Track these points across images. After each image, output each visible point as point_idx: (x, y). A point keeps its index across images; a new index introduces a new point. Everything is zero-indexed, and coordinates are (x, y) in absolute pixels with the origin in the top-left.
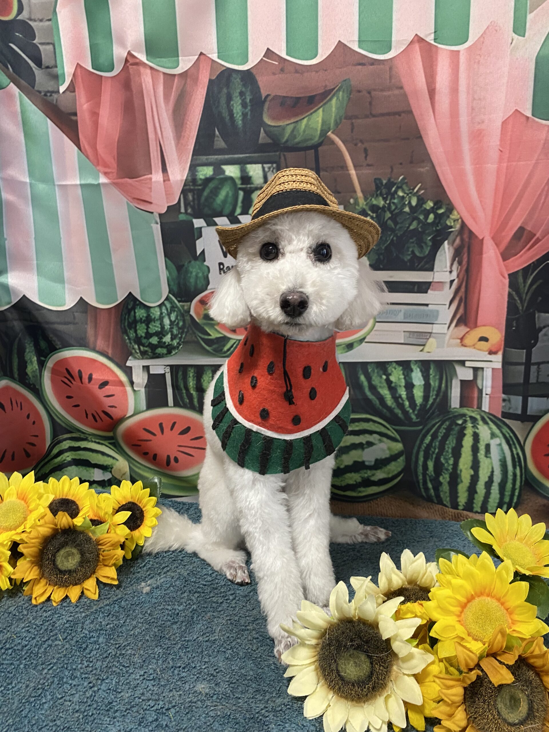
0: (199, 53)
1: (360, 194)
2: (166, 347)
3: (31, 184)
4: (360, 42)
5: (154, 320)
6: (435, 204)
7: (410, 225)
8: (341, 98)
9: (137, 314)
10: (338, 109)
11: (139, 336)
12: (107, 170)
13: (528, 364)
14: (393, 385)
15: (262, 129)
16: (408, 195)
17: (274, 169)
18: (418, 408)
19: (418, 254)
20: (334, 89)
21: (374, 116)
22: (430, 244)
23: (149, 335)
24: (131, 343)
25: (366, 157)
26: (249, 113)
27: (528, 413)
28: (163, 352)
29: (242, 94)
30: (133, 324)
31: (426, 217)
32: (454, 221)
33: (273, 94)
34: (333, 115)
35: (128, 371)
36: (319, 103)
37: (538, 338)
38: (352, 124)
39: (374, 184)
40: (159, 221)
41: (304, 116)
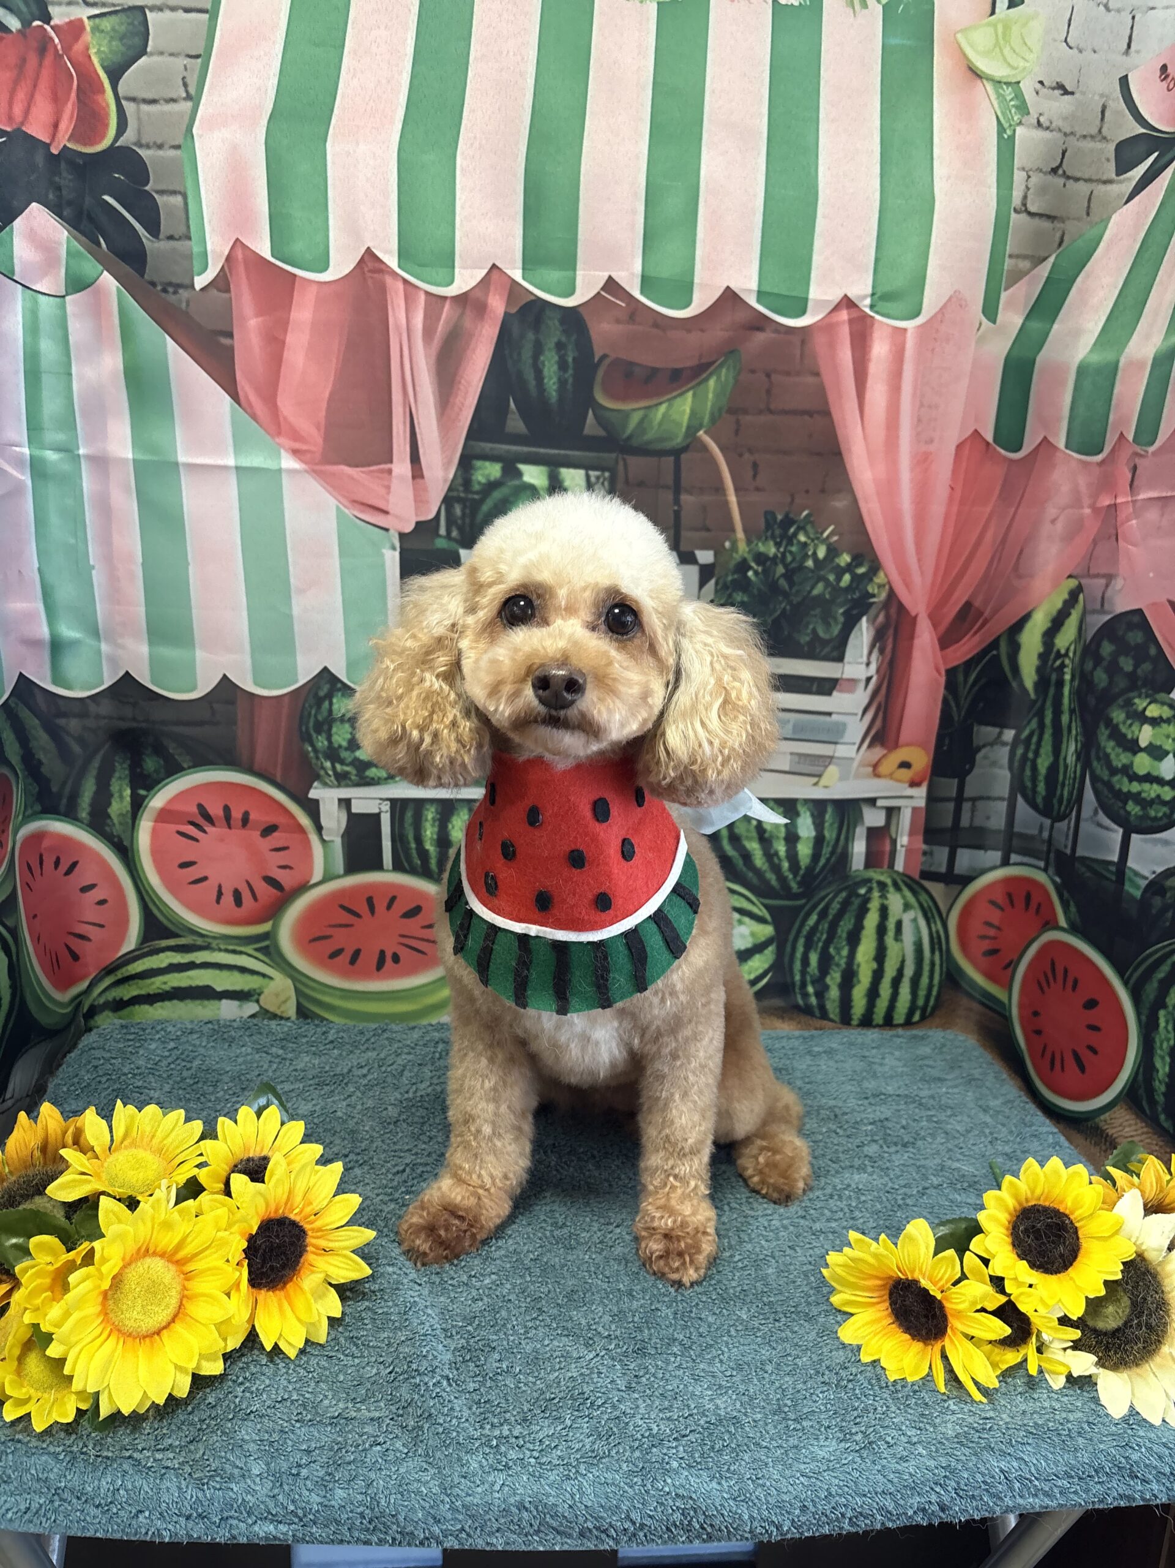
0: (489, 266)
1: (740, 534)
4: (761, 295)
6: (853, 559)
7: (813, 587)
8: (723, 378)
9: (335, 707)
10: (717, 396)
11: (336, 745)
12: (297, 446)
13: (959, 799)
14: (767, 835)
15: (590, 412)
16: (813, 540)
17: (605, 479)
18: (802, 872)
19: (821, 633)
20: (714, 362)
21: (771, 412)
22: (841, 619)
23: (352, 745)
24: (317, 758)
25: (755, 476)
26: (570, 381)
27: (956, 872)
28: (379, 774)
29: (560, 346)
30: (326, 725)
31: (839, 578)
33: (613, 356)
34: (709, 404)
35: (313, 808)
36: (688, 382)
37: (975, 761)
38: (738, 422)
39: (763, 520)
40: (398, 545)
41: (661, 400)
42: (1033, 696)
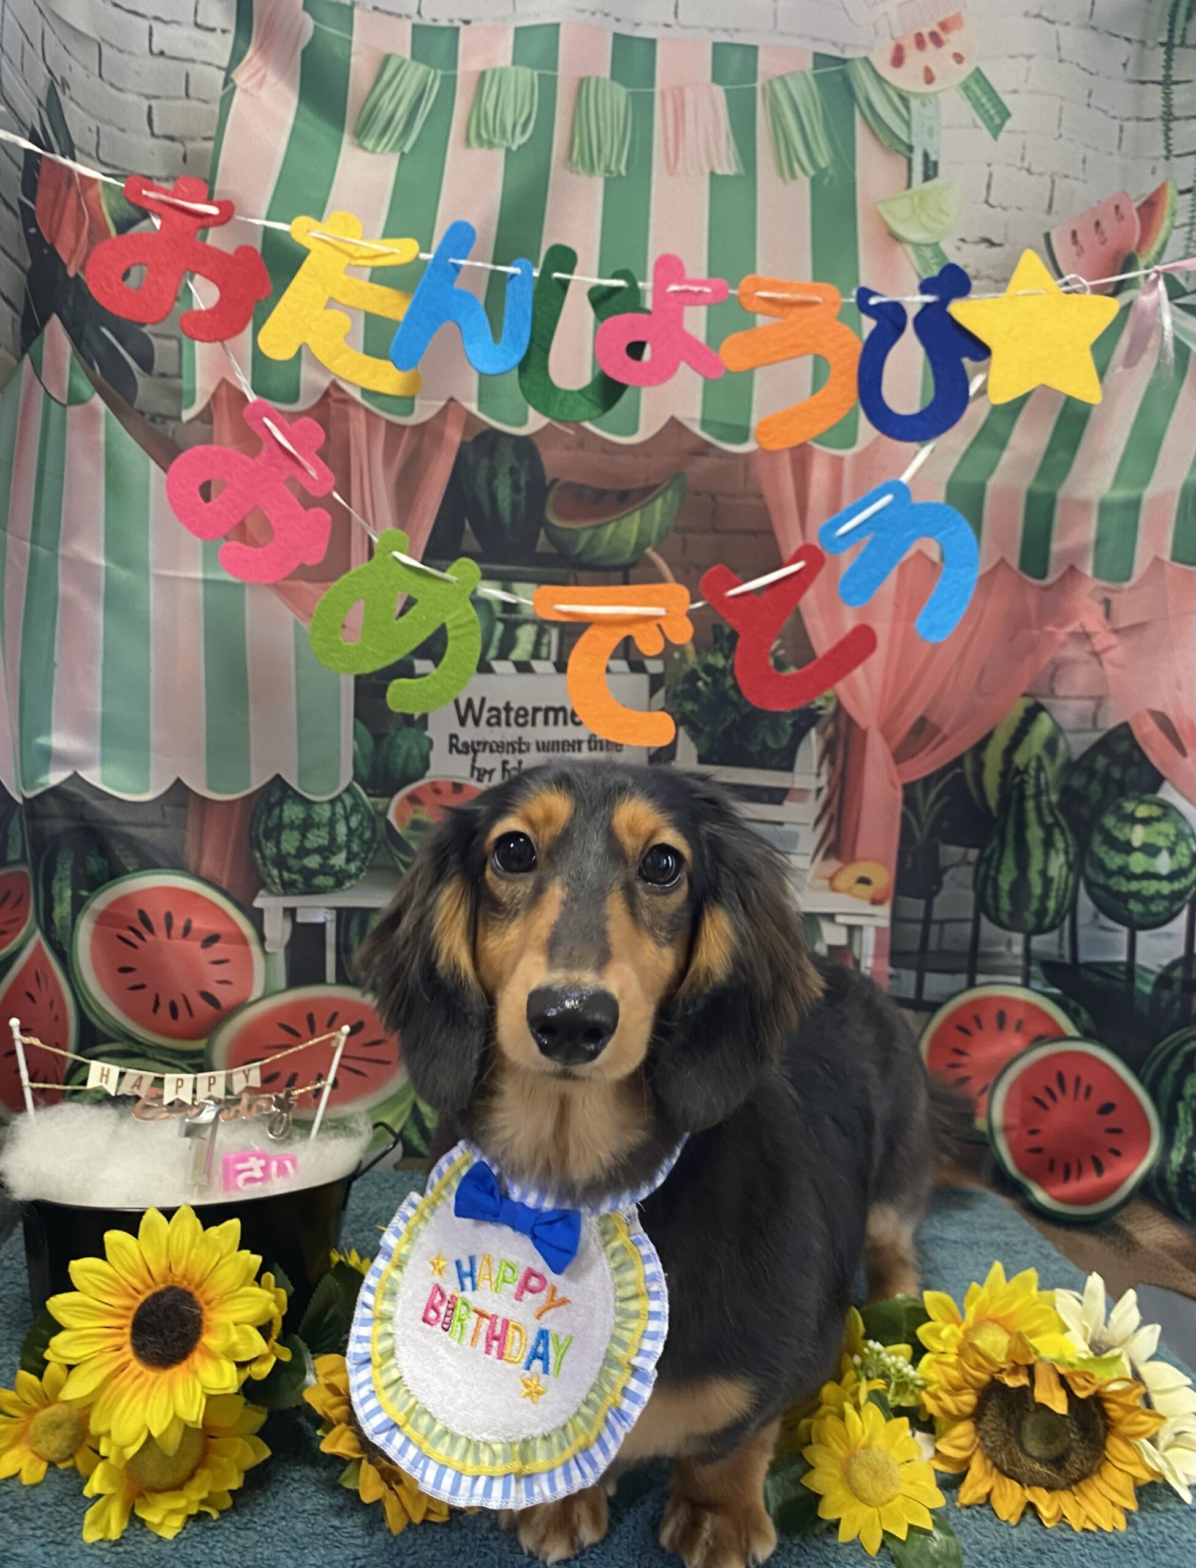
0: (447, 398)
1: (689, 646)
2: (335, 874)
3: (107, 568)
4: (705, 424)
5: (318, 826)
8: (669, 500)
9: (286, 814)
10: (664, 516)
11: (284, 852)
13: (927, 921)
15: (542, 532)
19: (771, 744)
20: (661, 484)
21: (717, 531)
22: (790, 730)
24: (265, 865)
26: (523, 502)
27: (925, 998)
28: (326, 883)
29: (513, 471)
30: (275, 832)
32: (827, 700)
33: (563, 479)
34: (657, 524)
35: (257, 918)
36: (636, 503)
38: (684, 541)
39: (712, 634)
41: (611, 519)
42: (995, 814)
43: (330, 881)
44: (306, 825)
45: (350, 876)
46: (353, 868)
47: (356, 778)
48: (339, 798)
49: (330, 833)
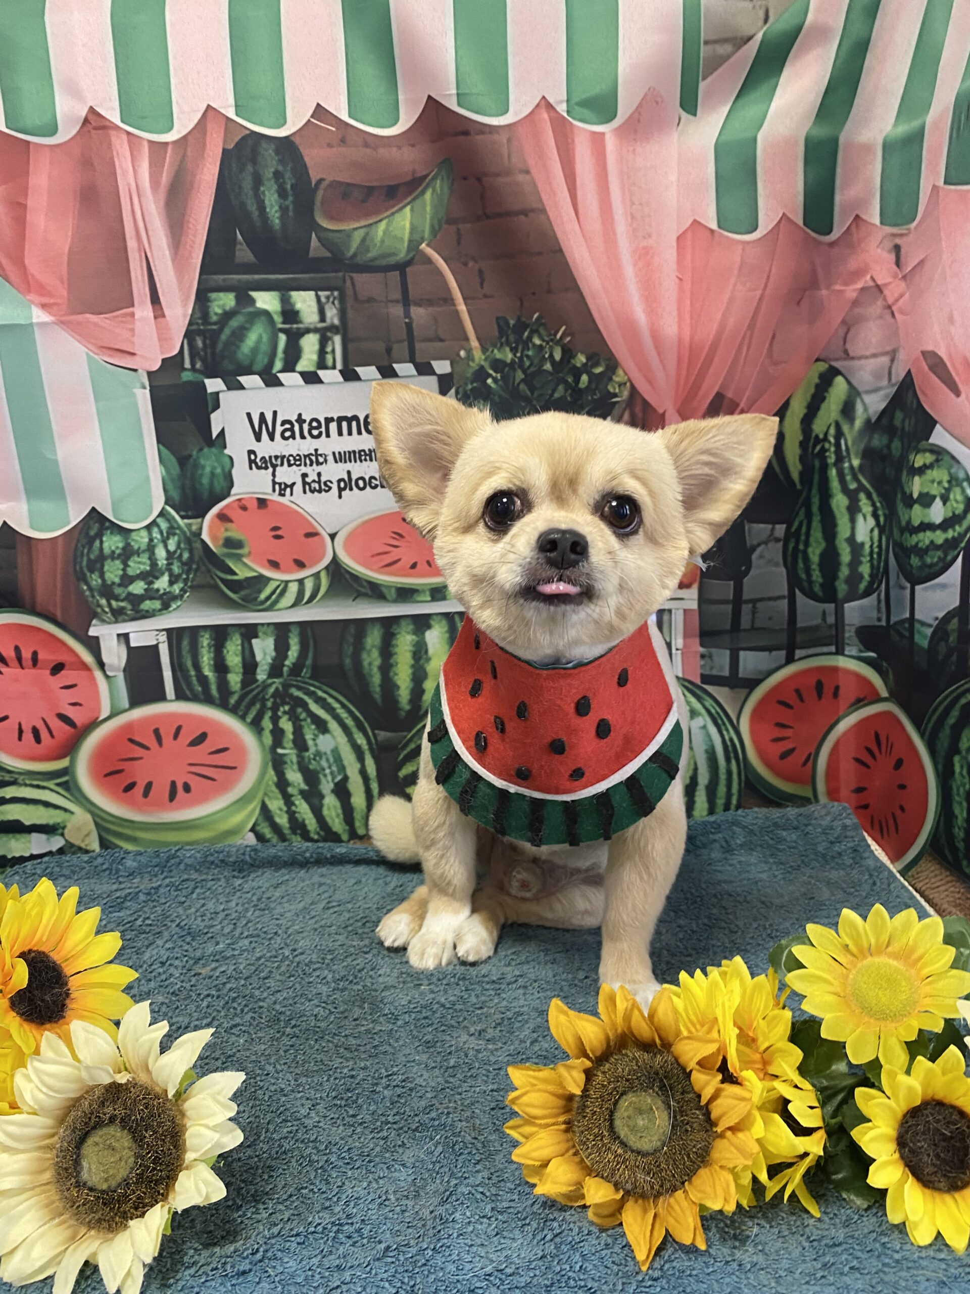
0: (205, 108)
1: (474, 343)
2: (160, 597)
4: (461, 98)
5: (138, 553)
6: (588, 359)
7: (554, 391)
8: (438, 191)
9: (106, 545)
10: (434, 207)
11: (109, 582)
12: (46, 300)
13: (738, 601)
15: (314, 236)
16: (548, 343)
17: (335, 300)
20: (428, 175)
21: (489, 217)
23: (126, 580)
24: (93, 596)
25: (482, 284)
26: (291, 207)
27: (741, 675)
28: (153, 607)
29: (277, 175)
30: (98, 563)
31: (577, 379)
32: (620, 386)
33: (330, 178)
34: (428, 217)
35: (94, 645)
36: (405, 198)
37: (750, 561)
38: (458, 231)
39: (495, 326)
40: (147, 384)
41: (381, 216)
42: (799, 487)
43: (157, 604)
44: (127, 554)
45: (175, 598)
46: (176, 589)
47: (166, 503)
48: (154, 523)
49: (150, 558)
